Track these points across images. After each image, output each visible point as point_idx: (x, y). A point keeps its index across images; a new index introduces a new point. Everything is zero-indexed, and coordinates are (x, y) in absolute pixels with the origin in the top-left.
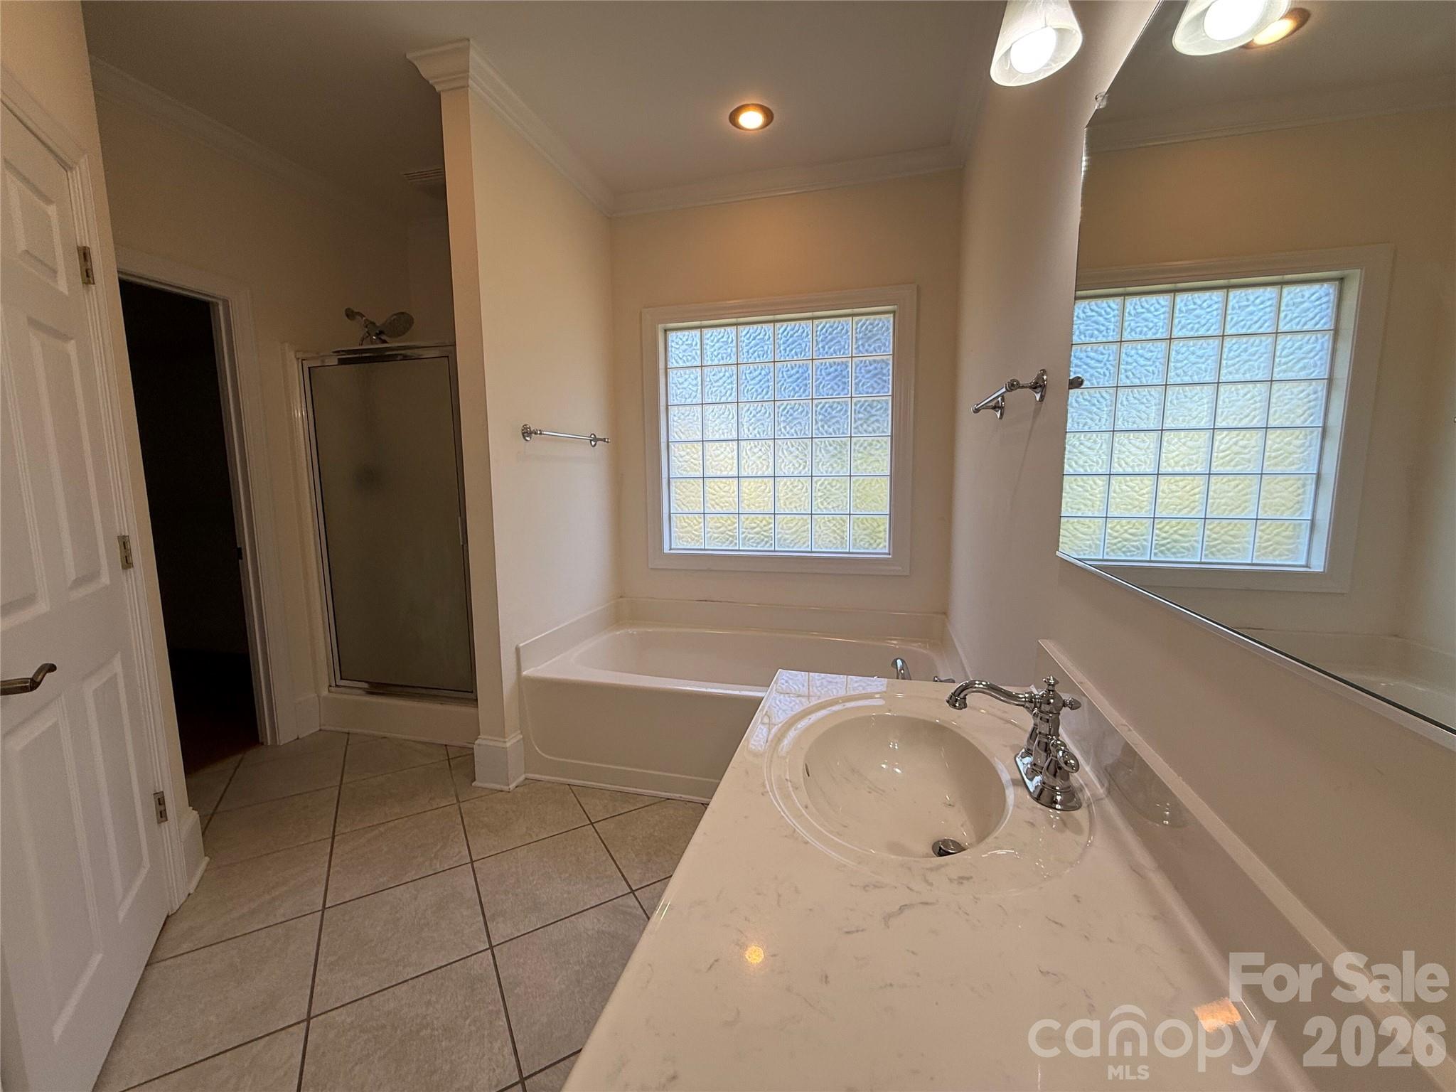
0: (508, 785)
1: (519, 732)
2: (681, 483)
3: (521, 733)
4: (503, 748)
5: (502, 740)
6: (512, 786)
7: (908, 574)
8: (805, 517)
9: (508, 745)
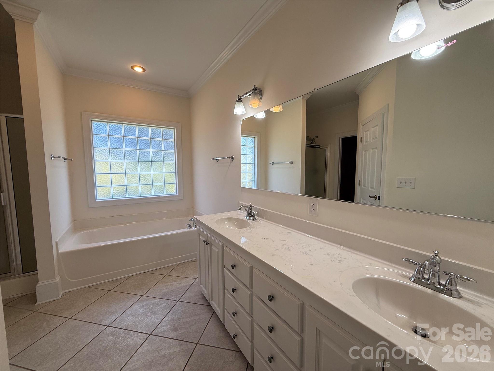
0: (59, 297)
1: (59, 275)
2: (101, 176)
3: (59, 276)
4: (56, 282)
5: (55, 279)
6: (60, 296)
7: (183, 199)
8: (151, 185)
9: (57, 280)
